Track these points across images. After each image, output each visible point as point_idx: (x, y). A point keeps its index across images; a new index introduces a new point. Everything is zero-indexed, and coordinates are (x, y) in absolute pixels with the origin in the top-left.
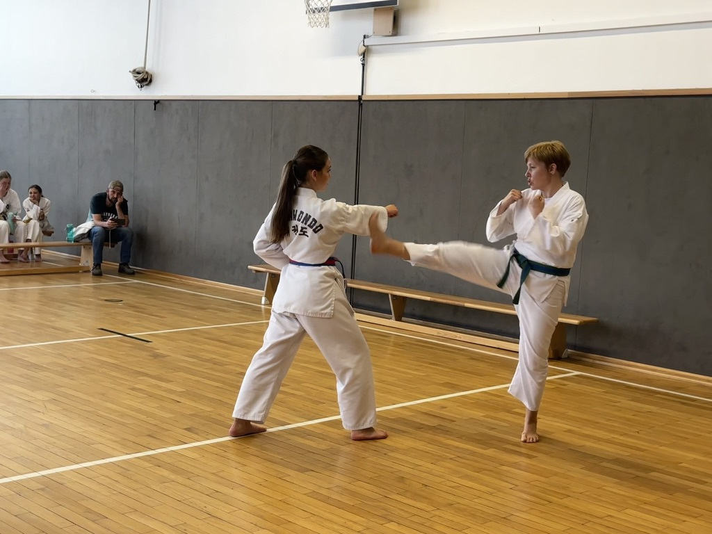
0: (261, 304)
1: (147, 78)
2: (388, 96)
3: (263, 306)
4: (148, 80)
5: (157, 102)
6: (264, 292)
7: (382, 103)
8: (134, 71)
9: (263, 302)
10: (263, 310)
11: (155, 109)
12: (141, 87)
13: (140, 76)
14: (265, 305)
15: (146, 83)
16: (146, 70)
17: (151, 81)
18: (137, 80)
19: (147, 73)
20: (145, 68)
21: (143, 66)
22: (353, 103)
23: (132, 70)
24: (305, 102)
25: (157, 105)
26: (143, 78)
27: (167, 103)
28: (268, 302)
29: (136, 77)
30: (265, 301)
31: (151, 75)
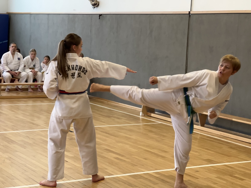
0: (139, 116)
1: (96, 4)
2: (203, 11)
3: (141, 117)
4: (97, 4)
5: (100, 15)
6: (141, 109)
7: (200, 15)
9: (141, 115)
10: (141, 119)
11: (99, 19)
12: (94, 8)
14: (142, 116)
15: (96, 6)
17: (98, 5)
18: (92, 4)
19: (97, 1)
22: (186, 15)
24: (165, 15)
25: (100, 17)
26: (95, 4)
27: (105, 15)
28: (143, 115)
29: (91, 3)
30: (142, 114)
31: (99, 2)
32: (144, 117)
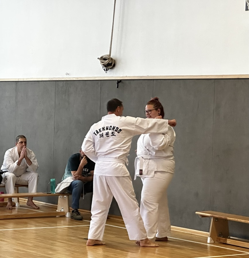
0: (207, 243)
1: (112, 63)
5: (119, 82)
6: (209, 233)
8: (102, 58)
9: (209, 241)
10: (209, 248)
11: (118, 87)
12: (107, 70)
13: (106, 62)
14: (210, 243)
15: (111, 67)
16: (111, 57)
17: (114, 65)
18: (103, 65)
19: (112, 59)
20: (110, 55)
21: (108, 54)
23: (100, 57)
25: (119, 84)
26: (109, 63)
27: (127, 82)
28: (213, 242)
29: (103, 62)
30: (211, 240)
31: (115, 61)
32: (213, 245)
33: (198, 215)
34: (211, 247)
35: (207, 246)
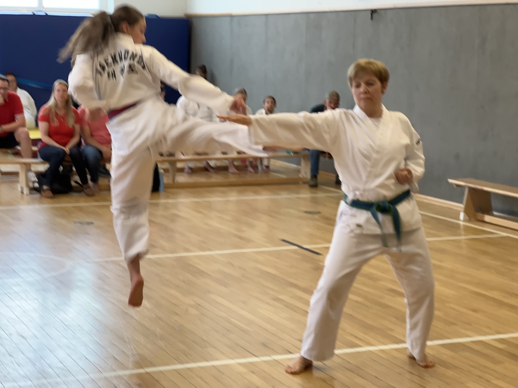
0: (459, 220)
3: (461, 223)
5: (373, 12)
6: (462, 206)
9: (461, 218)
10: (462, 227)
11: (371, 19)
14: (464, 221)
27: (383, 12)
30: (465, 216)
32: (469, 223)
33: (451, 184)
34: (465, 226)
35: (458, 225)
